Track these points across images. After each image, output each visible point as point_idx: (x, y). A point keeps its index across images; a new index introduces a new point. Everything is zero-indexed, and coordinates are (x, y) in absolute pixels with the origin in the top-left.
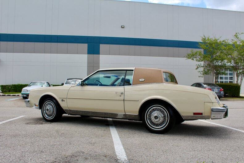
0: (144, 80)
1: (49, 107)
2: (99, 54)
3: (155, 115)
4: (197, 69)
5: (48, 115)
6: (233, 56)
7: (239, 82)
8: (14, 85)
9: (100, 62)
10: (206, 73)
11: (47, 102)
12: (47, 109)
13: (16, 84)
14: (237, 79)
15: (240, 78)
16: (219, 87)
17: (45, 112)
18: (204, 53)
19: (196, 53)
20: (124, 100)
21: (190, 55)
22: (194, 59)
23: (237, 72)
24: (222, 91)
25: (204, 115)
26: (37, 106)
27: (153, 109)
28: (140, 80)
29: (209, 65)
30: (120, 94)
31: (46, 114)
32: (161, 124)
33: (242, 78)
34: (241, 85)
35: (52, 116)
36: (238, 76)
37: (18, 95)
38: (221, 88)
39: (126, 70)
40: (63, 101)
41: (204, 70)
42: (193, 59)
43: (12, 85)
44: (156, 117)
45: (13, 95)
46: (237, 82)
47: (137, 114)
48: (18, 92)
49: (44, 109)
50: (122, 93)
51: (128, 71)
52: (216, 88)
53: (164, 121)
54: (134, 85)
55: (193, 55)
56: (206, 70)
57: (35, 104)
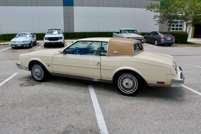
0: (117, 52)
1: (37, 70)
2: (73, 6)
3: (127, 82)
4: (154, 18)
5: (37, 76)
6: (184, 9)
7: (187, 31)
8: (3, 35)
9: (74, 13)
10: (161, 22)
11: (36, 66)
12: (36, 72)
13: (5, 33)
14: (187, 29)
15: (189, 27)
16: (171, 36)
17: (34, 74)
18: (161, 5)
19: (154, 6)
20: (100, 68)
21: (150, 7)
22: (153, 10)
23: (187, 23)
24: (174, 39)
25: (165, 84)
26: (27, 68)
27: (125, 77)
28: (114, 52)
29: (164, 16)
30: (97, 63)
31: (36, 75)
32: (130, 89)
33: (190, 27)
34: (188, 33)
35: (40, 77)
36: (187, 26)
37: (8, 44)
38: (174, 37)
39: (102, 42)
40: (48, 66)
41: (160, 20)
42: (151, 10)
43: (1, 34)
44: (127, 84)
45: (3, 44)
46: (186, 30)
47: (111, 79)
48: (7, 40)
49: (34, 72)
50: (99, 63)
51: (103, 43)
52: (169, 36)
53: (133, 87)
54: (109, 56)
55: (152, 7)
56: (161, 20)
57: (25, 67)
